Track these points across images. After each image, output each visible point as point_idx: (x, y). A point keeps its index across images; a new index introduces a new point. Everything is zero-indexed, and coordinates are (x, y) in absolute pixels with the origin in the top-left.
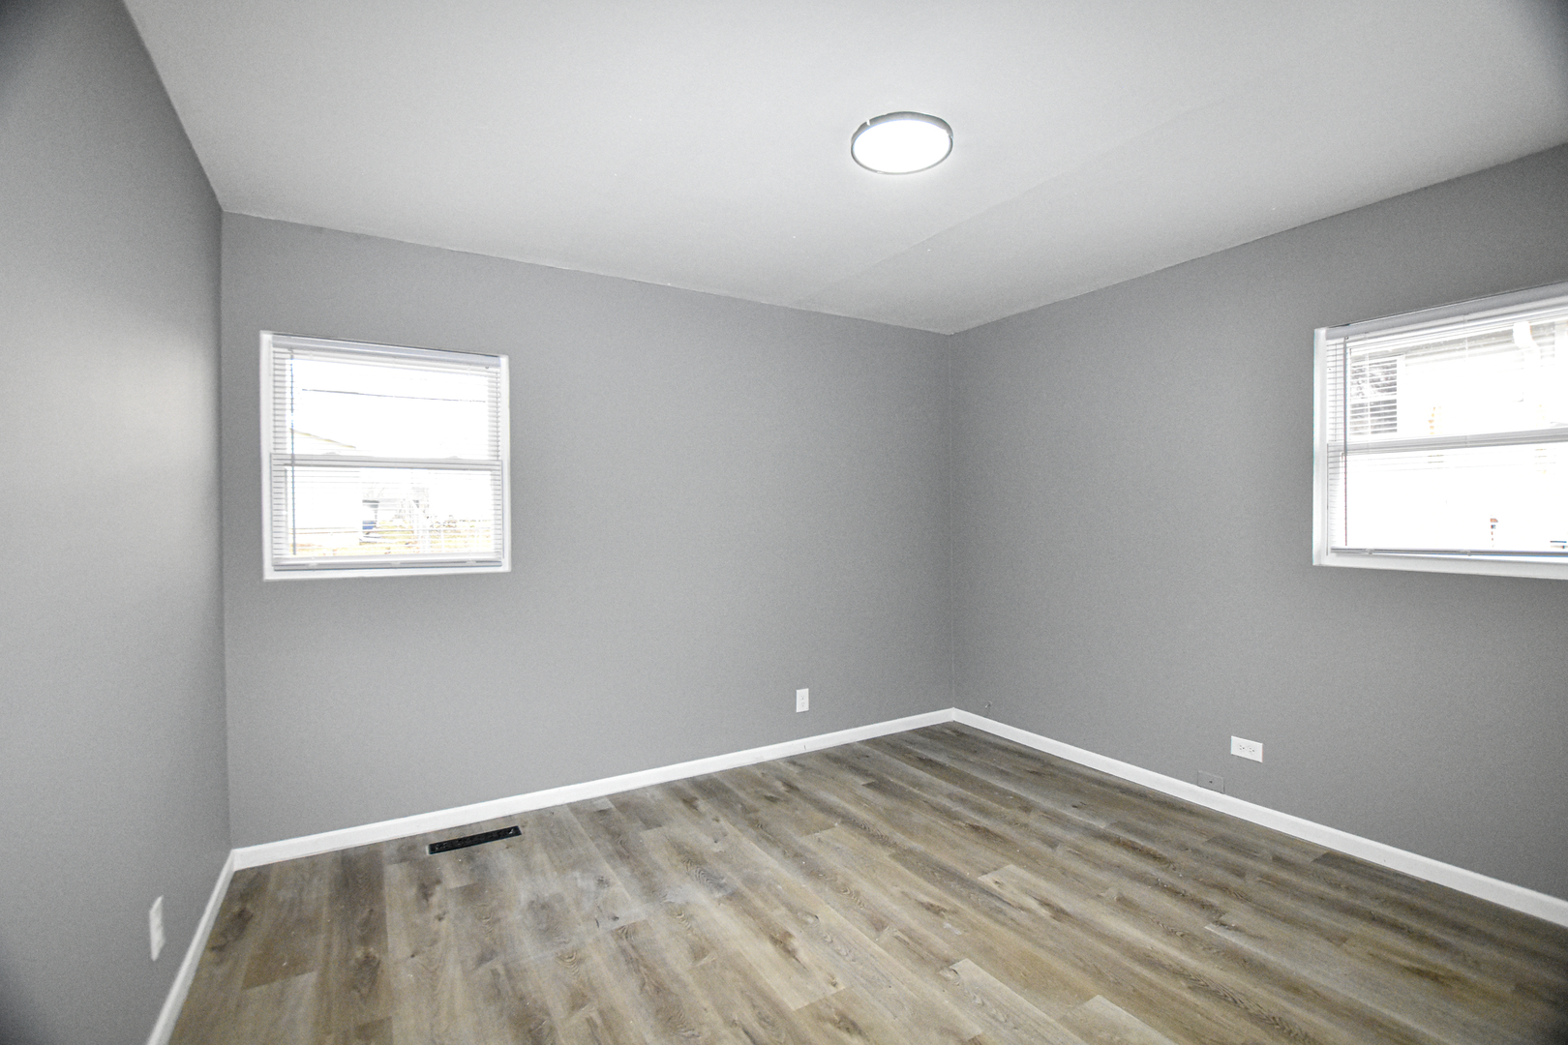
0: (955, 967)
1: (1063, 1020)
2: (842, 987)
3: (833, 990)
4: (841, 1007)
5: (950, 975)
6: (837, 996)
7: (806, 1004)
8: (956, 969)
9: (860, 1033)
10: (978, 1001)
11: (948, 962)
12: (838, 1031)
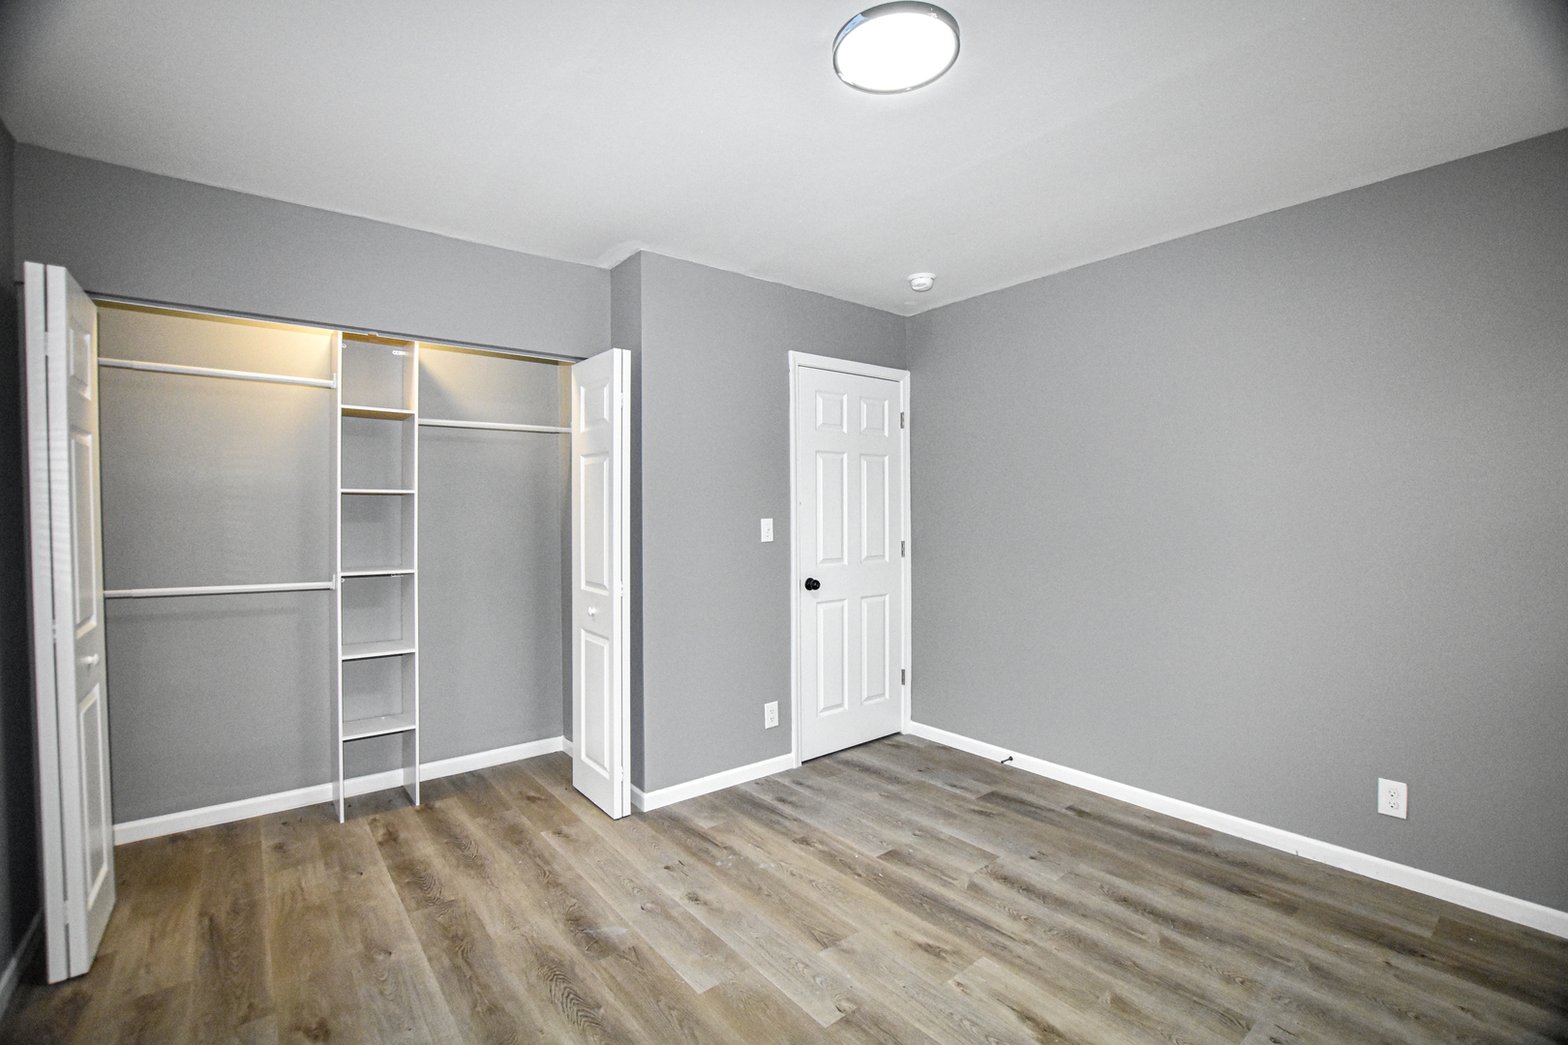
0: (839, 1015)
1: (743, 967)
2: (950, 982)
3: (957, 978)
4: (945, 965)
5: (845, 1005)
6: (951, 975)
7: (975, 963)
8: (838, 1013)
9: (920, 946)
10: (818, 980)
11: (847, 1021)
12: (938, 944)
